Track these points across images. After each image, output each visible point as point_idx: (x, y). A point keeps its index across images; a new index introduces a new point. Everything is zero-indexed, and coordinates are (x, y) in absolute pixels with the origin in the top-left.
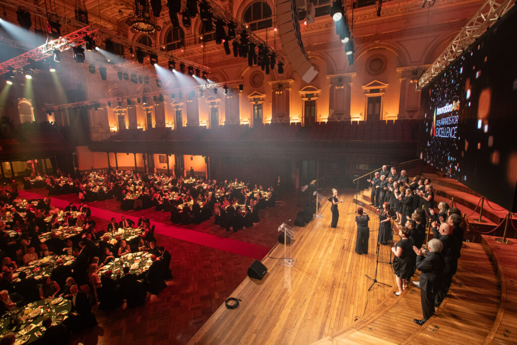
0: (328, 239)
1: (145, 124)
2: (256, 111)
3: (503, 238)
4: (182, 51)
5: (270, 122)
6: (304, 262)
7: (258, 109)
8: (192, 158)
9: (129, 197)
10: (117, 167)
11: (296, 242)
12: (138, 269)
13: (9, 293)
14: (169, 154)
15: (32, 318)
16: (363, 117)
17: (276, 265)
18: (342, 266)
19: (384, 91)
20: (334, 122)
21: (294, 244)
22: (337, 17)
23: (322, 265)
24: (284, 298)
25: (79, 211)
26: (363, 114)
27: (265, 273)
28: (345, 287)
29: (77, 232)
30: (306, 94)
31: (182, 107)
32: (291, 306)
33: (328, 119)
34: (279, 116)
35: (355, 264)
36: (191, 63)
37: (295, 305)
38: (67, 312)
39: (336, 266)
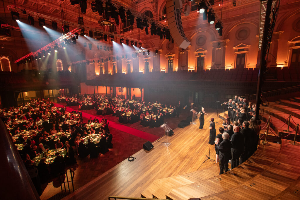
0: (194, 135)
1: (112, 71)
2: (170, 63)
3: (294, 141)
4: (131, 32)
5: (177, 70)
6: (174, 145)
7: (171, 62)
8: (134, 89)
9: (100, 108)
10: (98, 94)
11: (175, 135)
12: (96, 141)
13: (43, 145)
14: (123, 87)
15: (51, 155)
16: (233, 66)
17: (160, 145)
18: (195, 149)
19: (247, 50)
20: (214, 70)
21: (173, 136)
22: (202, 11)
23: (184, 147)
24: (156, 160)
25: (77, 114)
26: (234, 64)
27: (152, 148)
28: (191, 159)
29: (74, 123)
30: (198, 54)
31: (130, 62)
32: (159, 164)
33: (211, 68)
34: (182, 67)
35: (203, 148)
36: (132, 39)
37: (161, 164)
38: (64, 155)
39: (191, 149)
